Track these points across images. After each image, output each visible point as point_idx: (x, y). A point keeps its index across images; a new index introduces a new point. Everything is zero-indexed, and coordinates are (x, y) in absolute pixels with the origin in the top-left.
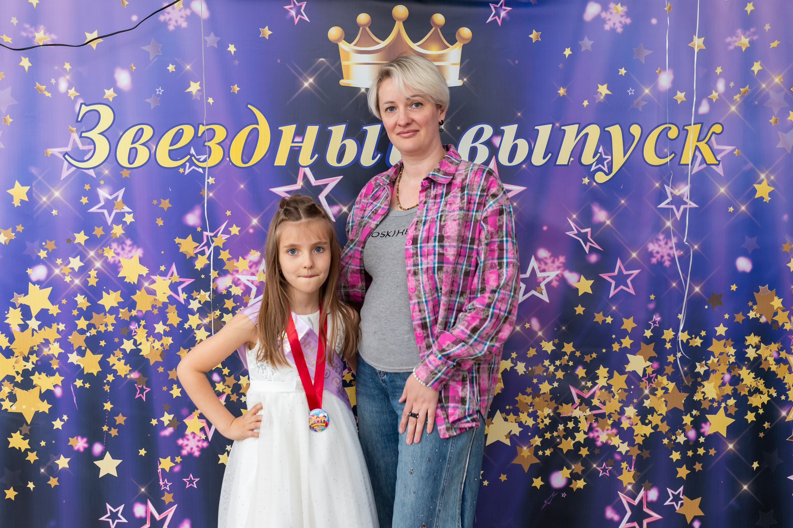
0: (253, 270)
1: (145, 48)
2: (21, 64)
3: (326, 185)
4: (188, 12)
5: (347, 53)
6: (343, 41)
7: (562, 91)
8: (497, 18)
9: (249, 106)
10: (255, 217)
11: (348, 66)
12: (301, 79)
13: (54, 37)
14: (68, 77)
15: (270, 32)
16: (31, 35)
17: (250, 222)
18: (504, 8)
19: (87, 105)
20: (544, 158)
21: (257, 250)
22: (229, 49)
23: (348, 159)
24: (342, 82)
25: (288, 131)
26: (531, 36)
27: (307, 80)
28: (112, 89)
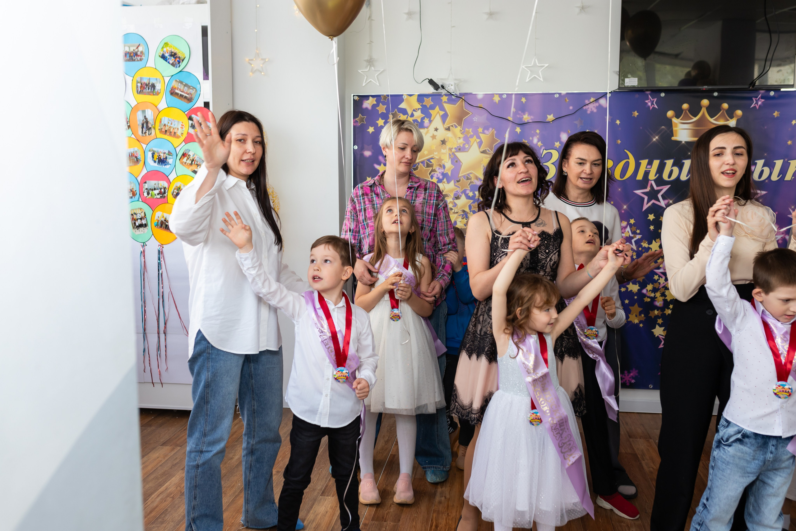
0: (623, 231)
1: (576, 122)
2: (516, 130)
3: (662, 190)
4: (597, 104)
5: (676, 124)
6: (675, 118)
7: (789, 143)
8: (756, 105)
9: (625, 150)
10: (625, 205)
11: (676, 131)
12: (652, 137)
13: (532, 117)
14: (538, 136)
15: (638, 114)
16: (521, 117)
17: (623, 207)
18: (760, 100)
19: (546, 150)
20: (778, 176)
21: (625, 221)
22: (617, 122)
23: (674, 177)
24: (673, 138)
25: (644, 163)
26: (774, 114)
27: (655, 137)
28: (558, 142)
